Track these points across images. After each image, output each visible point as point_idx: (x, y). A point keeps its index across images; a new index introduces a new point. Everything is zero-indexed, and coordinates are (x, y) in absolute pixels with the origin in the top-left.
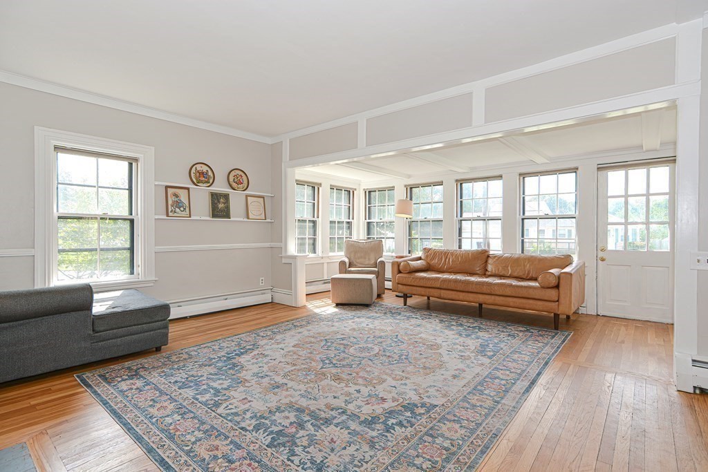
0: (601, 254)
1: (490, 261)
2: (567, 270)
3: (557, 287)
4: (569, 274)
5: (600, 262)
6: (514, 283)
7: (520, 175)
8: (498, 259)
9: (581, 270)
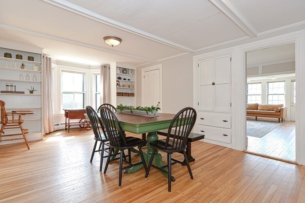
0: (292, 104)
1: (259, 106)
2: (282, 108)
3: (280, 112)
4: (283, 109)
5: (292, 107)
6: (267, 111)
7: (267, 82)
8: (261, 106)
9: (286, 108)
